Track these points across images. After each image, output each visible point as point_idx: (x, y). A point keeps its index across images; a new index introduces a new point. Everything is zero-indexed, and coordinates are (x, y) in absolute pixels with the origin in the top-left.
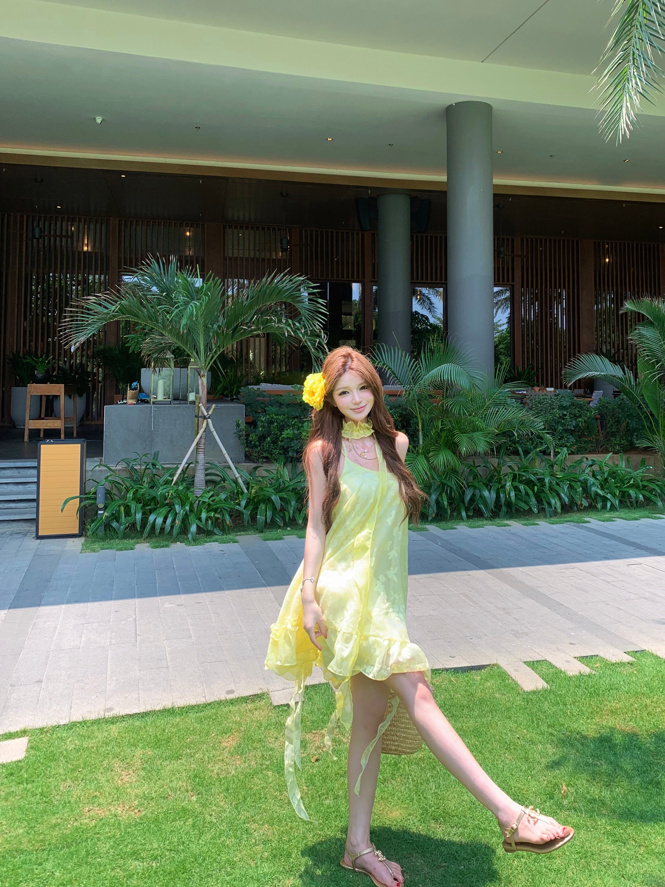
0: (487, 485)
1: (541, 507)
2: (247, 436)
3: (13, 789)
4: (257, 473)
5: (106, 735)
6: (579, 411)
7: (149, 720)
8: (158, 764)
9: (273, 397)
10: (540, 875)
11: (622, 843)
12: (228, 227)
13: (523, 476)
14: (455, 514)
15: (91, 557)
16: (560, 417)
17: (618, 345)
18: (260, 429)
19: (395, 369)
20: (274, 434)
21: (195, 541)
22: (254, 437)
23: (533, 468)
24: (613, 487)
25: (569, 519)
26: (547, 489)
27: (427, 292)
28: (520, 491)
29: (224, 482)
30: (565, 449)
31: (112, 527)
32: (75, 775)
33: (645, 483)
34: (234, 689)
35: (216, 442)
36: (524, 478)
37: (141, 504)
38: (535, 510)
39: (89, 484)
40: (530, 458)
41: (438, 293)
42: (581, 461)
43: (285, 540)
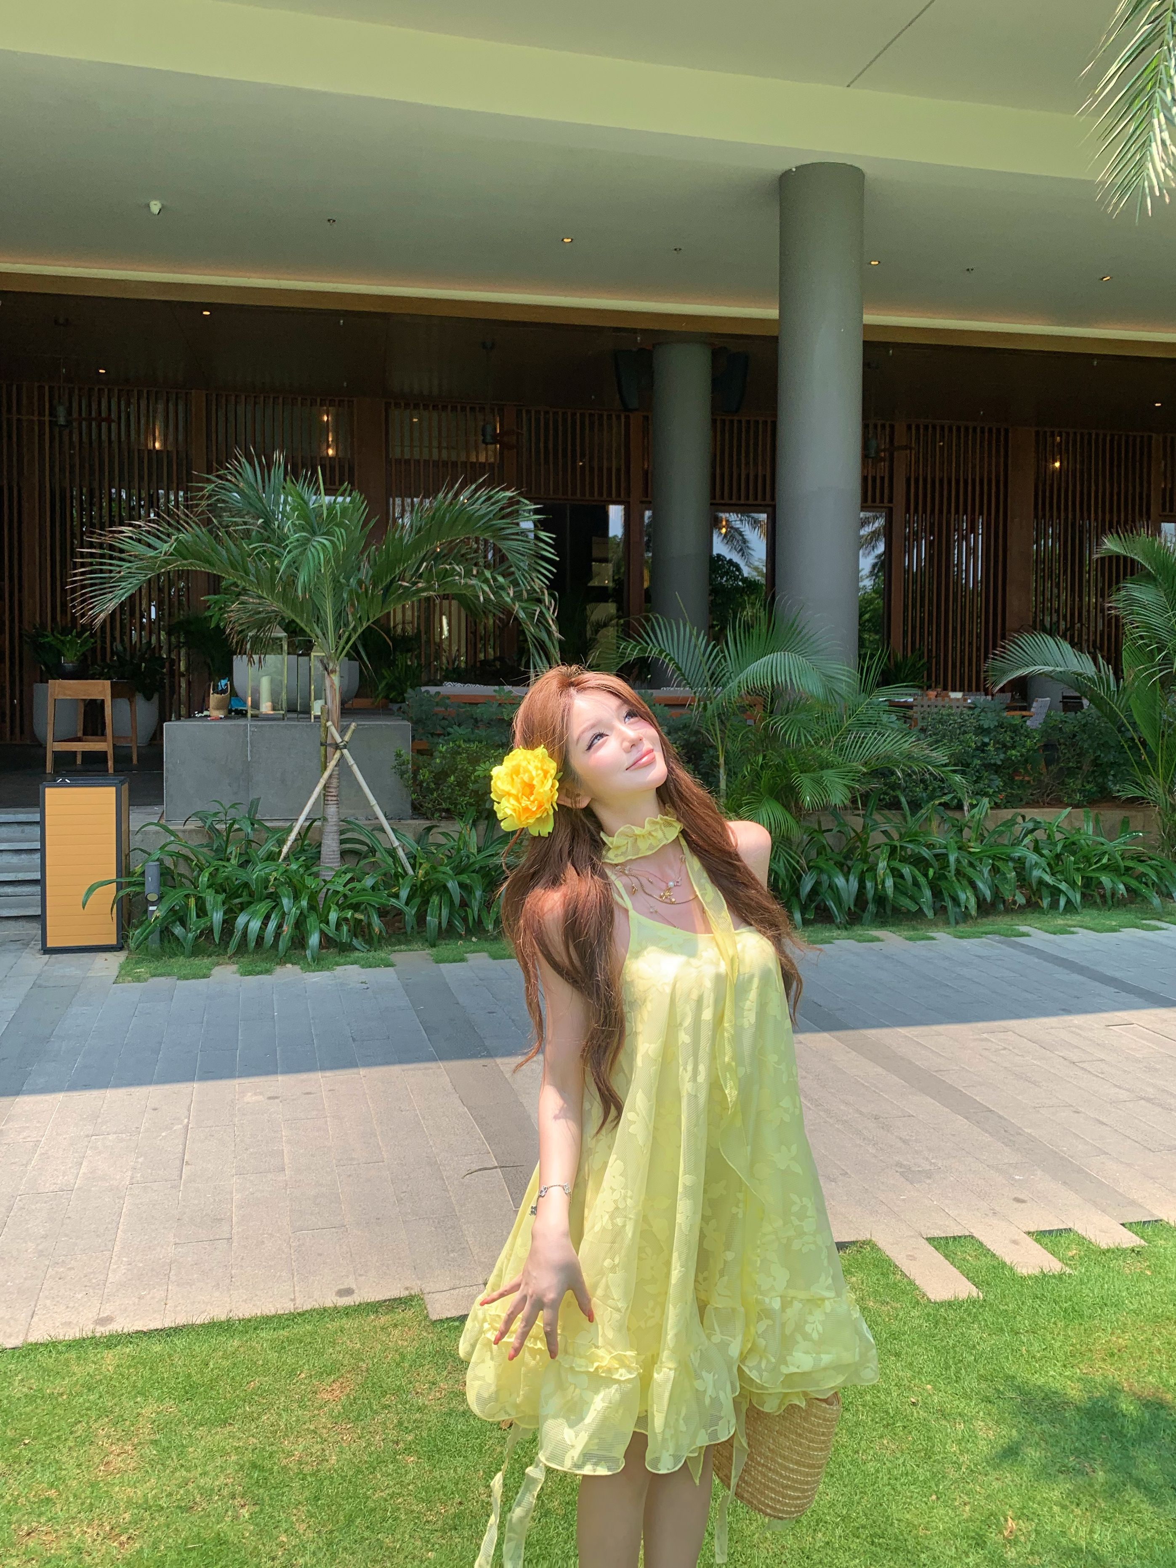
0: (840, 865)
1: (937, 907)
2: (415, 773)
4: (430, 839)
5: (91, 1371)
6: (1012, 738)
7: (180, 1343)
9: (463, 707)
12: (393, 405)
13: (909, 849)
15: (132, 990)
16: (977, 749)
19: (680, 660)
20: (462, 770)
21: (319, 963)
22: (427, 775)
23: (928, 834)
24: (1072, 871)
25: (990, 928)
26: (951, 875)
27: (738, 522)
28: (902, 876)
29: (374, 856)
30: (986, 800)
31: (173, 934)
32: (17, 1451)
33: (1130, 864)
34: (354, 1287)
35: (360, 787)
36: (909, 854)
37: (224, 895)
38: (929, 911)
39: (136, 856)
40: (922, 816)
41: (756, 523)
42: (1012, 822)
43: (470, 963)
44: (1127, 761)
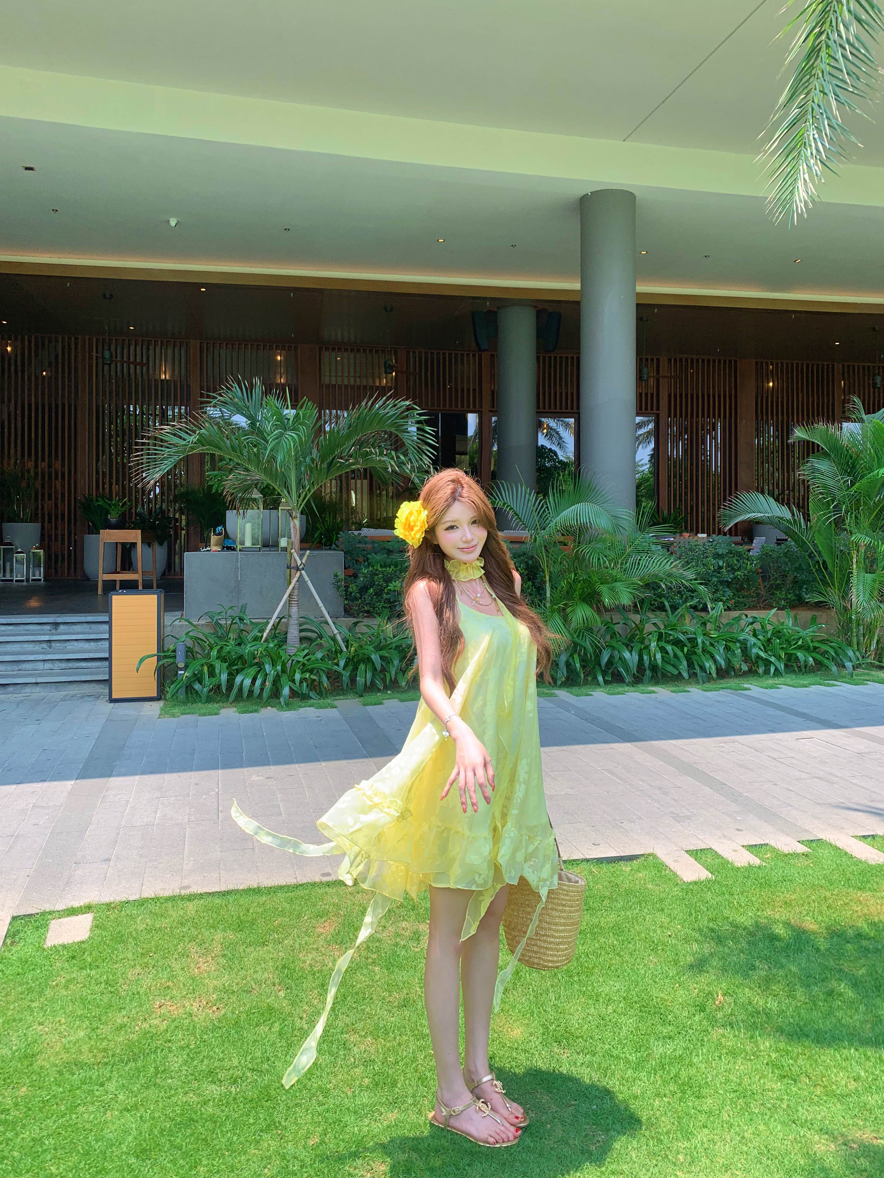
0: (627, 646)
1: (691, 672)
2: (347, 587)
3: (74, 975)
4: (357, 629)
5: (182, 914)
6: (738, 561)
7: (231, 899)
8: (241, 950)
9: (377, 543)
10: (688, 1117)
11: (792, 1080)
12: (324, 348)
13: (671, 635)
14: (590, 678)
15: (171, 722)
16: (715, 571)
17: (783, 486)
18: (362, 579)
19: (518, 509)
20: (378, 585)
21: (288, 706)
22: (355, 588)
23: (683, 625)
24: (778, 649)
25: (725, 685)
26: (699, 651)
27: (555, 425)
28: (667, 653)
29: (321, 639)
30: (721, 604)
31: (194, 689)
32: (146, 960)
33: (816, 645)
34: (331, 872)
35: (311, 593)
36: (671, 638)
37: (227, 664)
38: (685, 675)
39: (168, 640)
40: (678, 614)
41: (567, 425)
42: (739, 618)
43: (385, 705)
44: (815, 580)
